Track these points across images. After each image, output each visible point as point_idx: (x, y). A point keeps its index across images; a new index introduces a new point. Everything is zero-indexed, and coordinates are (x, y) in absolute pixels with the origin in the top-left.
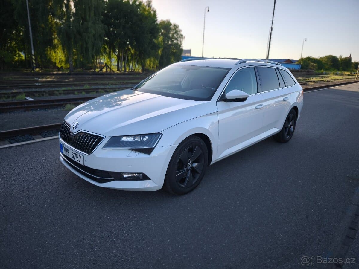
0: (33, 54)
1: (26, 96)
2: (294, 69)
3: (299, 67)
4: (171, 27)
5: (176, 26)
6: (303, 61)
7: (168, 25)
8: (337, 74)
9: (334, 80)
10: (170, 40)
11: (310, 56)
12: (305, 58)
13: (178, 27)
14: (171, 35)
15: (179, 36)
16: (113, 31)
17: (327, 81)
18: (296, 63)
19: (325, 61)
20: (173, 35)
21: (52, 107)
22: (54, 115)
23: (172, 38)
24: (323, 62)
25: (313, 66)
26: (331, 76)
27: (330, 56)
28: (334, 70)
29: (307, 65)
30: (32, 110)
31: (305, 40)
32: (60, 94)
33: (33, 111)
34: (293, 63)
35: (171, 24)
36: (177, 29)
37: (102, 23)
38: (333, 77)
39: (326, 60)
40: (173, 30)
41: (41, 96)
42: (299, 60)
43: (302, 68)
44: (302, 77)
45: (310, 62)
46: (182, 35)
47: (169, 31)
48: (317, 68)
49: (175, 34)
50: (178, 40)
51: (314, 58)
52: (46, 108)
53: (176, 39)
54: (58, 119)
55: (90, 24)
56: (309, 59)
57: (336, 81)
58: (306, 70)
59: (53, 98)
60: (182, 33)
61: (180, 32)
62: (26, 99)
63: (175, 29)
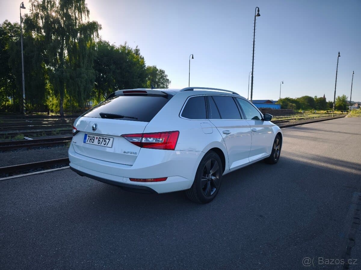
0: (24, 98)
1: (25, 136)
2: (274, 108)
3: (279, 107)
4: (158, 72)
5: (162, 72)
6: (282, 101)
7: (155, 71)
8: (314, 113)
9: (313, 117)
10: (156, 84)
11: (288, 97)
12: (284, 99)
13: (164, 73)
14: (157, 80)
15: (165, 81)
16: (103, 77)
17: (307, 119)
18: (276, 104)
19: (301, 101)
20: (159, 80)
21: (54, 145)
22: (58, 152)
23: (159, 82)
24: (300, 102)
25: (291, 106)
26: (309, 114)
27: (306, 96)
28: (311, 110)
29: (287, 105)
30: (33, 148)
31: (282, 83)
32: (58, 133)
33: (35, 149)
34: (273, 103)
35: (158, 70)
36: (163, 74)
37: (94, 69)
38: (311, 115)
39: (303, 100)
40: (159, 75)
41: (40, 136)
42: (278, 101)
43: (282, 108)
44: (284, 116)
45: (288, 102)
46: (168, 80)
47: (156, 76)
48: (295, 107)
49: (161, 79)
50: (164, 84)
51: (292, 99)
52: (48, 147)
53: (162, 83)
54: (64, 154)
55: (83, 70)
56: (287, 99)
57: (315, 119)
58: (286, 109)
59: (51, 137)
60: (168, 78)
61: (165, 77)
62: (24, 138)
63: (161, 74)
